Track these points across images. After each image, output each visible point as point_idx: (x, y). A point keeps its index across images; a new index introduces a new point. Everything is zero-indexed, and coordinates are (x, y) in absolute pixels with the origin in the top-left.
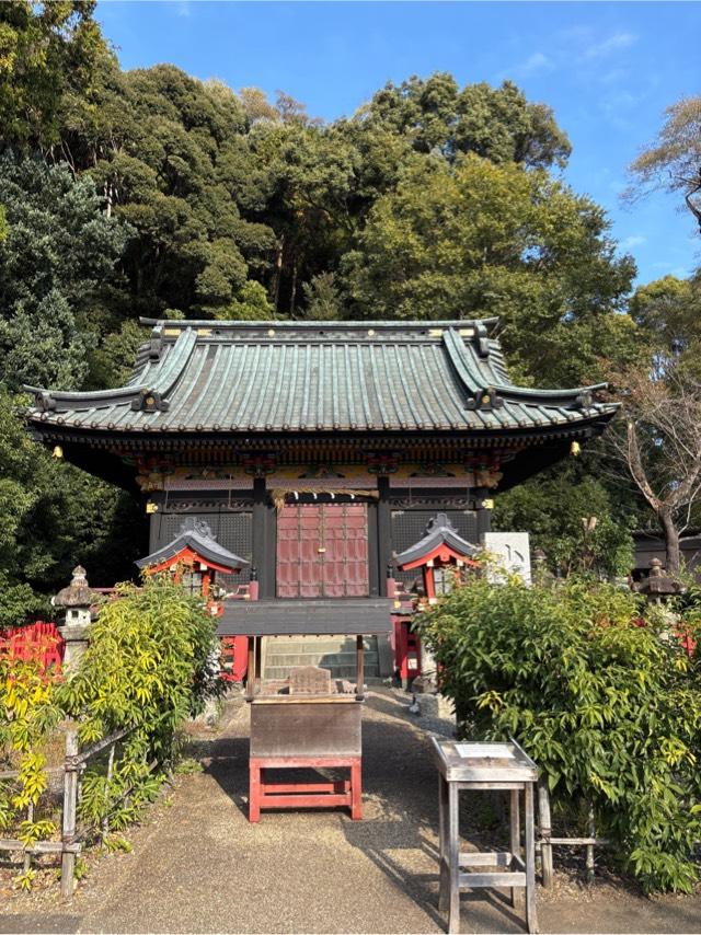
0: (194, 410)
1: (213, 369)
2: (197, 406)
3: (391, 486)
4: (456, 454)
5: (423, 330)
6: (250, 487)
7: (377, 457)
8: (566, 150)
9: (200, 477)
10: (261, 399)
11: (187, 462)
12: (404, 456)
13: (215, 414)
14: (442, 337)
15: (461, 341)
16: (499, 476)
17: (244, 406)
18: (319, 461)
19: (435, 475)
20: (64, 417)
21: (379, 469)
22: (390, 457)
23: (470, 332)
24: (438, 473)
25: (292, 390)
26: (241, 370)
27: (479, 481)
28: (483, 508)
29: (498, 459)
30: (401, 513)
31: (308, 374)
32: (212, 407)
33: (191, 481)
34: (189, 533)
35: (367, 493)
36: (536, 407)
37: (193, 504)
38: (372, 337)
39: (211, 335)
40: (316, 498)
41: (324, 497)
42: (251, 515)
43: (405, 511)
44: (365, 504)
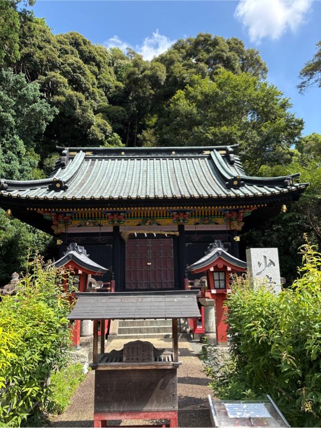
0: (81, 190)
1: (93, 171)
2: (83, 188)
3: (186, 229)
4: (219, 212)
5: (200, 151)
6: (111, 230)
7: (178, 214)
9: (85, 226)
10: (117, 184)
11: (78, 218)
12: (192, 214)
13: (93, 192)
14: (210, 154)
15: (220, 156)
16: (242, 224)
17: (108, 188)
18: (147, 217)
20: (11, 193)
21: (179, 221)
22: (185, 214)
23: (224, 152)
24: (210, 222)
25: (133, 180)
26: (107, 171)
27: (232, 226)
28: (235, 241)
29: (242, 215)
30: (191, 243)
31: (141, 173)
32: (91, 188)
33: (80, 228)
34: (72, 252)
35: (173, 233)
36: (263, 187)
37: (81, 240)
38: (174, 155)
39: (92, 154)
40: (146, 236)
41: (150, 236)
42: (112, 245)
43: (193, 242)
44: (172, 239)
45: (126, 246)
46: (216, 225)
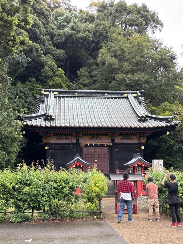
3: (115, 142)
5: (122, 94)
6: (75, 142)
7: (111, 134)
8: (162, 25)
9: (61, 139)
11: (57, 134)
14: (127, 96)
15: (133, 97)
16: (146, 139)
18: (94, 135)
19: (128, 139)
22: (115, 134)
23: (135, 95)
24: (129, 138)
27: (140, 141)
28: (141, 149)
29: (146, 135)
30: (118, 150)
31: (90, 108)
33: (58, 140)
34: (78, 158)
35: (108, 144)
36: (157, 121)
37: (59, 147)
38: (107, 96)
39: (58, 94)
40: (94, 145)
41: (96, 145)
42: (75, 150)
43: (119, 149)
44: (108, 147)
45: (83, 150)
46: (131, 140)
